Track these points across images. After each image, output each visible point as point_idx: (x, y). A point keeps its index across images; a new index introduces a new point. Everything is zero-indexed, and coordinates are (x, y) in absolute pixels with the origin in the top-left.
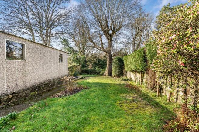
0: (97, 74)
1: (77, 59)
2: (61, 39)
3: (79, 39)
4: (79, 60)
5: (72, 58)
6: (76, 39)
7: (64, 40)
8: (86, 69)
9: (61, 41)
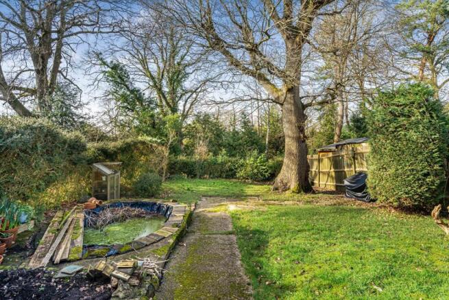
0: (228, 177)
1: (153, 125)
2: (104, 63)
3: (159, 67)
4: (159, 129)
5: (136, 123)
6: (153, 67)
7: (112, 68)
8: (184, 158)
9: (105, 72)
